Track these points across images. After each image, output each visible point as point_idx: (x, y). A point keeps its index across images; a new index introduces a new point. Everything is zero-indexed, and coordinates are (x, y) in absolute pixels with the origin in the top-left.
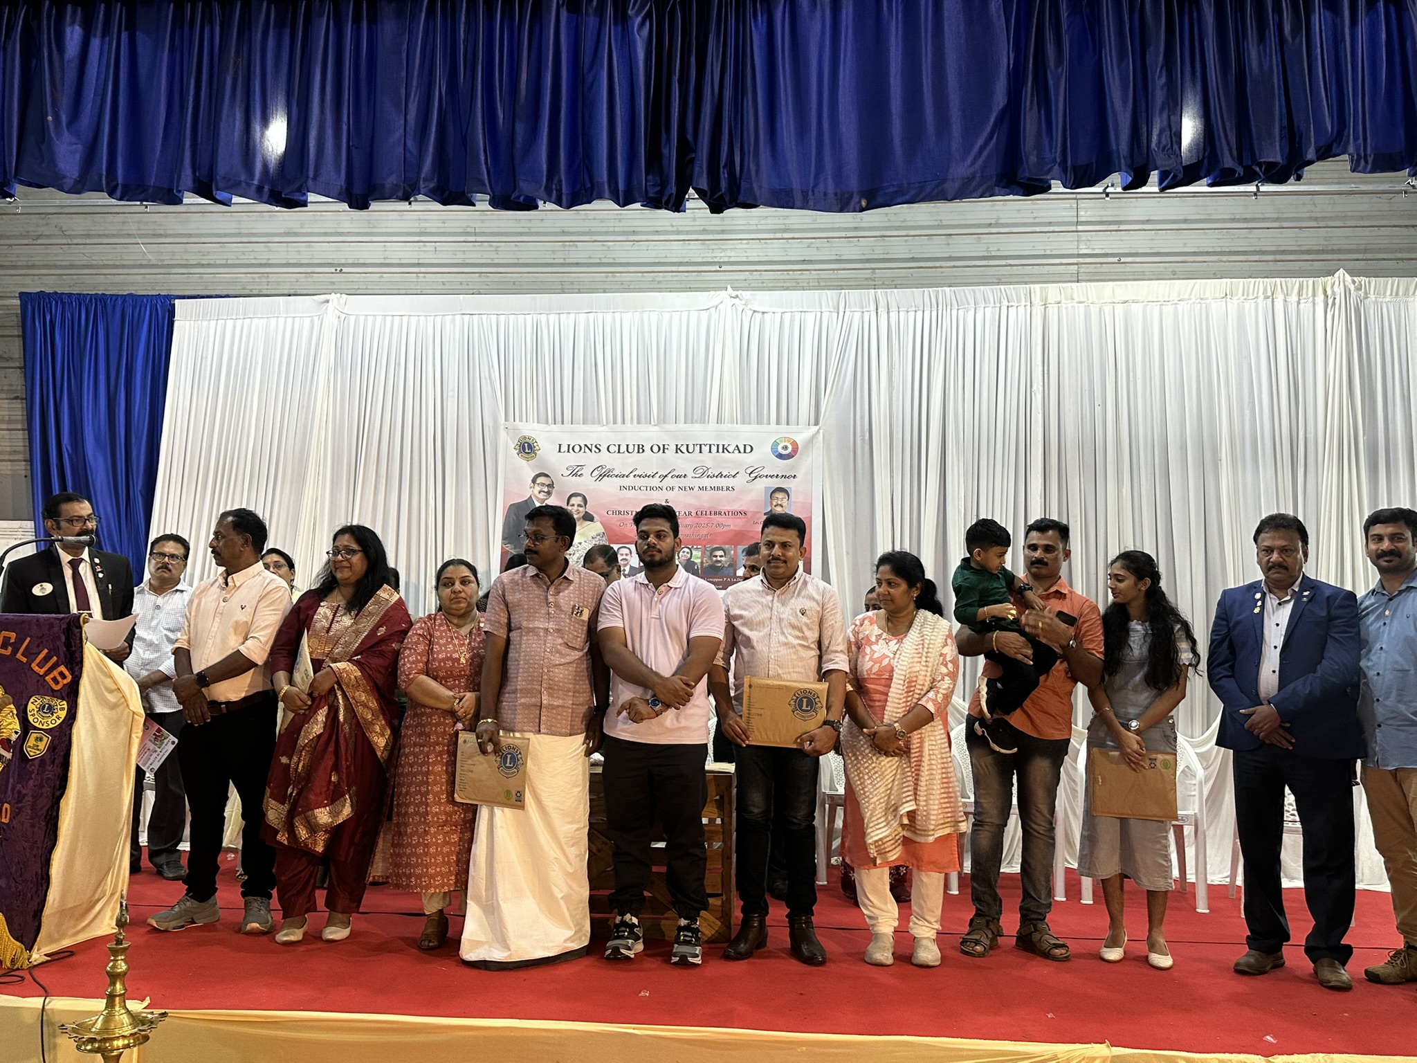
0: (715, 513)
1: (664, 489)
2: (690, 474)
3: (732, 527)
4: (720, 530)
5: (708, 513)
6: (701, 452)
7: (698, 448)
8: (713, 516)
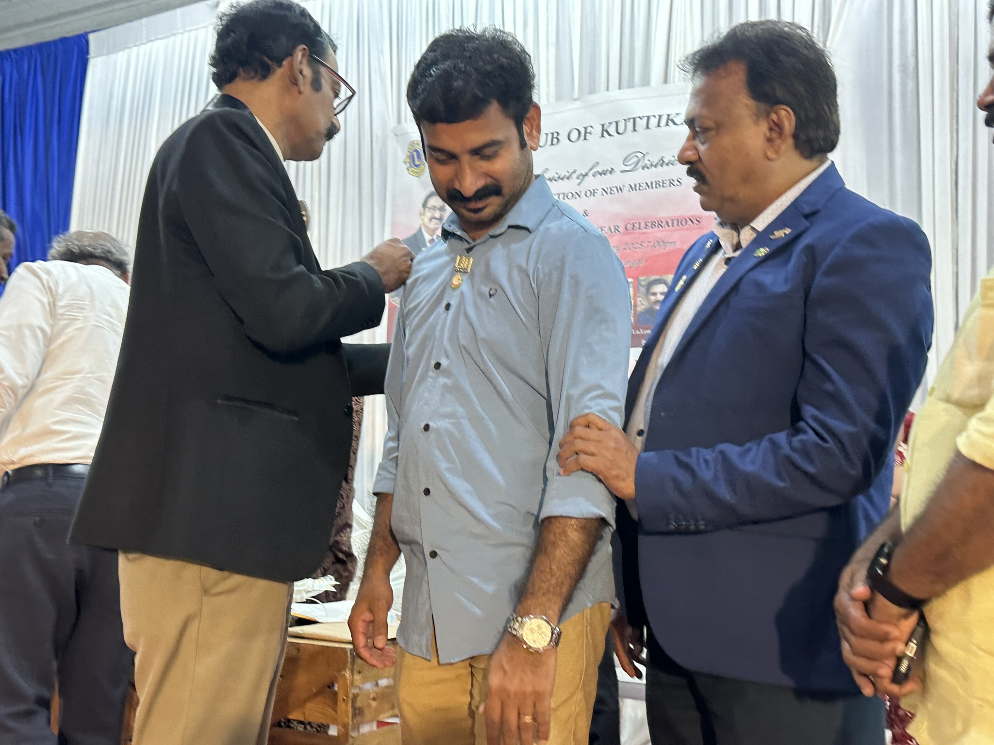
0: (653, 225)
1: (583, 195)
2: (619, 167)
4: (660, 250)
5: (643, 225)
6: (634, 130)
7: (630, 124)
8: (650, 230)
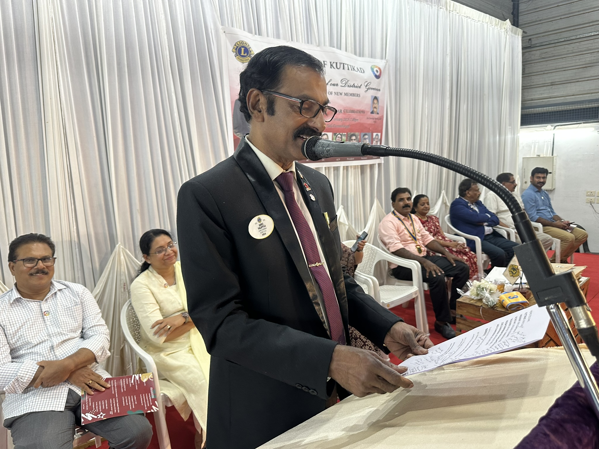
0: (352, 112)
2: (340, 84)
3: (359, 121)
4: (354, 122)
5: (349, 111)
6: (344, 69)
7: (342, 65)
8: (351, 114)
